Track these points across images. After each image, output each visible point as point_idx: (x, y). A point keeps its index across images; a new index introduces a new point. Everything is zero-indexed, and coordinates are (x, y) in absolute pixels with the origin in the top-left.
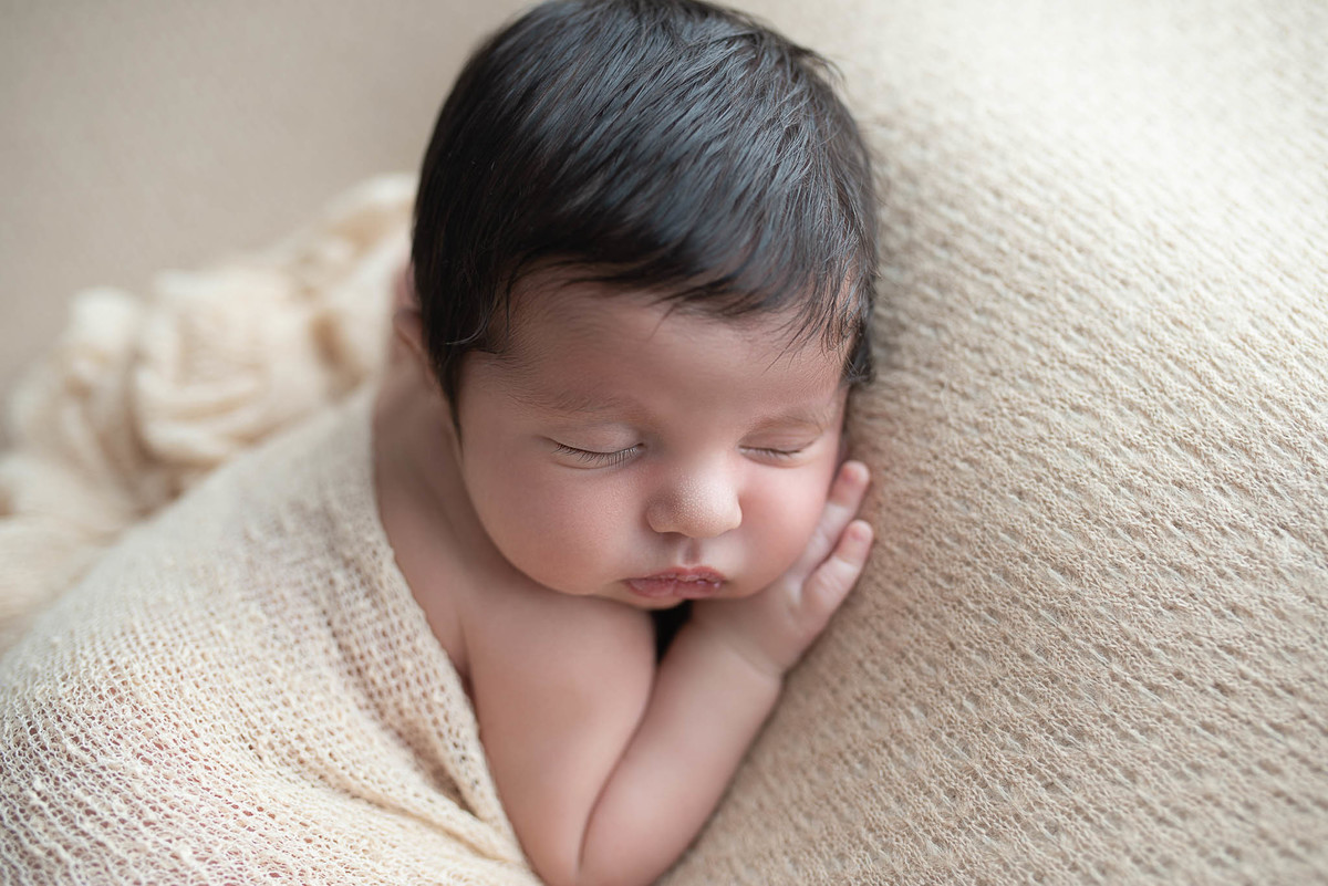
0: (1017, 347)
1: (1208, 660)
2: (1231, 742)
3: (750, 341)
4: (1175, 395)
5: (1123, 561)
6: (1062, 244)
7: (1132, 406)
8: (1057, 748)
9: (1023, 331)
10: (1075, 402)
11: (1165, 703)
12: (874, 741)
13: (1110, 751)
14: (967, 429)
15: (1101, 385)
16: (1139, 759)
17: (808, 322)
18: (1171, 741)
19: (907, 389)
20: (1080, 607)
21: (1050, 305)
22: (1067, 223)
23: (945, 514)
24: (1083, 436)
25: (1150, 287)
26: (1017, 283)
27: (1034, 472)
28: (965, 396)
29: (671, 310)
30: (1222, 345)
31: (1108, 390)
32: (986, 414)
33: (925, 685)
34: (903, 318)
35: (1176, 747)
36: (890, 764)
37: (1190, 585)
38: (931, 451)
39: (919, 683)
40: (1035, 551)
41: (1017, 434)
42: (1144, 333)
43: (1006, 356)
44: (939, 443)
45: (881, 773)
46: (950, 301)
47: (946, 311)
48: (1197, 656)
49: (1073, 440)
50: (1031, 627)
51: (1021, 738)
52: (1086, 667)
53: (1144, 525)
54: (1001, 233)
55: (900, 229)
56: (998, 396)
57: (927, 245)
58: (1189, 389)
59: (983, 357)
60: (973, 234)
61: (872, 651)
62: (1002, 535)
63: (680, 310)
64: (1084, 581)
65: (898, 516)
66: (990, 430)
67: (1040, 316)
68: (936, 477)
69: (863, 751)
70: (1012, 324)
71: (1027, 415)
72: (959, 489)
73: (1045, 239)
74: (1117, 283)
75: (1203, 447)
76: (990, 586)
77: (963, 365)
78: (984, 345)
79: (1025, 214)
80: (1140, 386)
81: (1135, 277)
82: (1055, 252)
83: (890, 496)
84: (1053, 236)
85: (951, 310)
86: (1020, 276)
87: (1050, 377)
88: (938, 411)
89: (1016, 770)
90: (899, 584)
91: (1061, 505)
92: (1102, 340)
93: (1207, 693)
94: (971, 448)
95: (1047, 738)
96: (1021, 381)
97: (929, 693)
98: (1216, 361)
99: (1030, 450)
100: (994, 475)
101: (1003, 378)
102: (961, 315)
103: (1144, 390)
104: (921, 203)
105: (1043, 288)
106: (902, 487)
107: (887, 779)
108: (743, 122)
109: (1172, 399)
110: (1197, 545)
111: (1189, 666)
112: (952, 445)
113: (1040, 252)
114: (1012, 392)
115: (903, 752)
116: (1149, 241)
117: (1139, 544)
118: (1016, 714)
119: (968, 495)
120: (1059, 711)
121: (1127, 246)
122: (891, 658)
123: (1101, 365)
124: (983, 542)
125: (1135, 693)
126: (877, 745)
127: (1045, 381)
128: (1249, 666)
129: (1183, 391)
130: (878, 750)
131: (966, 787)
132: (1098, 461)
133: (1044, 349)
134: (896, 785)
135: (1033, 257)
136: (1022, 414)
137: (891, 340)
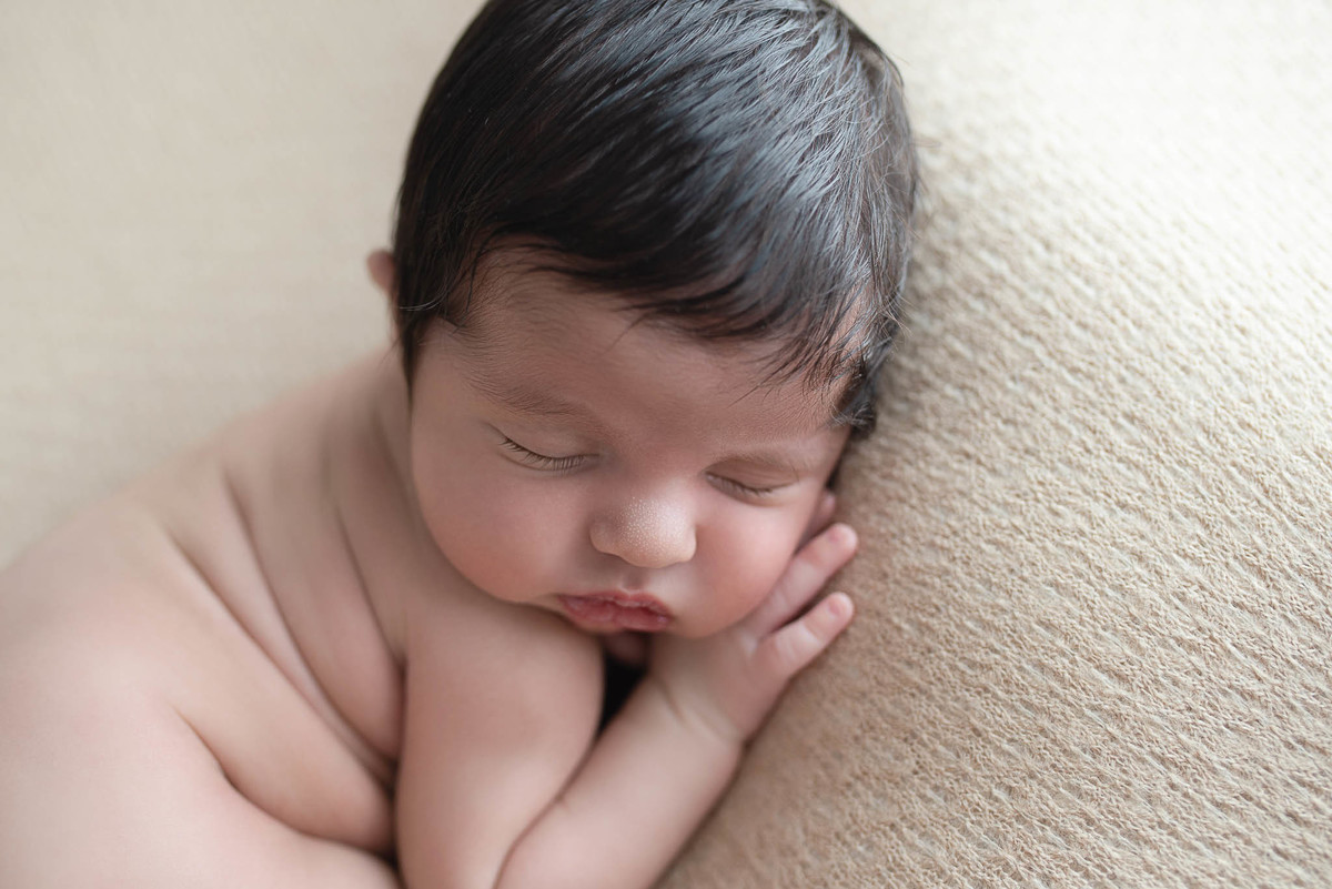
0: (1057, 426)
1: (1280, 788)
2: (1308, 871)
3: (724, 369)
4: (1237, 508)
5: (1177, 674)
6: (1117, 314)
7: (1187, 513)
8: (1109, 848)
9: (1065, 408)
10: (1122, 498)
11: (1232, 822)
12: (879, 823)
13: (1170, 859)
14: (993, 507)
15: (1153, 484)
16: (1202, 871)
17: (793, 358)
18: (1241, 860)
19: (926, 453)
20: (1132, 712)
21: (1100, 384)
22: (1124, 290)
23: (967, 597)
24: (1130, 538)
25: (1215, 378)
26: (1062, 353)
27: (1073, 567)
28: (993, 471)
29: (639, 320)
30: (1294, 458)
31: (1160, 491)
32: (1018, 496)
33: (943, 769)
34: (926, 372)
35: (1246, 866)
36: (902, 848)
37: (1253, 710)
38: (950, 526)
39: (935, 766)
40: (1076, 648)
41: (1052, 523)
42: (1207, 432)
43: (1044, 434)
44: (960, 519)
45: (890, 859)
46: (982, 362)
47: (977, 373)
48: (1268, 782)
49: (1118, 540)
50: (1074, 724)
51: (1064, 834)
52: (1139, 772)
53: (1201, 641)
54: (1048, 292)
55: (933, 271)
56: (1033, 479)
57: (961, 294)
58: (1255, 503)
59: (1018, 432)
60: (1014, 288)
61: (872, 728)
62: (1036, 627)
63: (650, 322)
64: (1134, 688)
65: (911, 591)
66: (1021, 513)
67: (1087, 396)
68: (957, 555)
69: (865, 833)
70: (1054, 400)
71: (1066, 504)
72: (983, 572)
73: (1098, 307)
74: (1177, 369)
75: (1268, 569)
76: (1023, 678)
77: (994, 437)
78: (1019, 419)
79: (1078, 274)
80: (1197, 490)
81: (1197, 364)
82: (1109, 324)
83: (899, 567)
84: (1107, 304)
85: (983, 371)
86: (1066, 346)
87: (1095, 466)
88: (959, 483)
89: (1057, 866)
90: (910, 663)
91: (1103, 605)
92: (1157, 433)
93: (1280, 821)
94: (998, 530)
95: (1097, 838)
96: (1060, 465)
97: (948, 777)
98: (1287, 475)
99: (1068, 543)
100: (1025, 562)
101: (1039, 459)
102: (994, 380)
103: (1203, 497)
104: (958, 244)
105: (1091, 364)
106: (914, 560)
107: (899, 865)
108: (766, 122)
109: (1233, 512)
110: (1260, 672)
111: (1258, 790)
112: (975, 524)
113: (1090, 321)
114: (1049, 476)
115: (916, 836)
116: (1218, 324)
117: (1194, 658)
118: (1058, 809)
119: (994, 580)
120: (1111, 812)
121: (1191, 326)
122: (898, 738)
123: (1155, 462)
124: (1015, 632)
125: (1201, 807)
126: (882, 826)
127: (1089, 469)
128: (1325, 800)
129: (1246, 505)
130: (884, 833)
131: (996, 877)
132: (1147, 566)
133: (1089, 433)
134: (908, 872)
135: (1083, 326)
136: (1059, 502)
137: (912, 395)
